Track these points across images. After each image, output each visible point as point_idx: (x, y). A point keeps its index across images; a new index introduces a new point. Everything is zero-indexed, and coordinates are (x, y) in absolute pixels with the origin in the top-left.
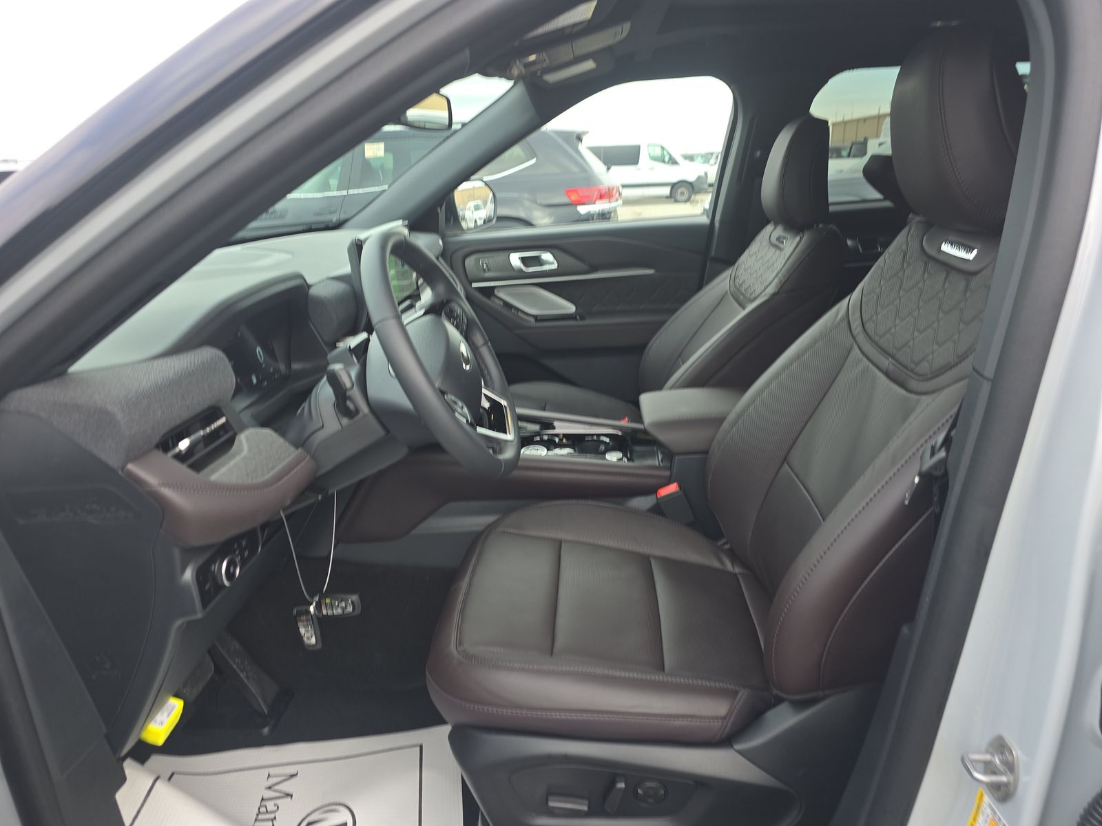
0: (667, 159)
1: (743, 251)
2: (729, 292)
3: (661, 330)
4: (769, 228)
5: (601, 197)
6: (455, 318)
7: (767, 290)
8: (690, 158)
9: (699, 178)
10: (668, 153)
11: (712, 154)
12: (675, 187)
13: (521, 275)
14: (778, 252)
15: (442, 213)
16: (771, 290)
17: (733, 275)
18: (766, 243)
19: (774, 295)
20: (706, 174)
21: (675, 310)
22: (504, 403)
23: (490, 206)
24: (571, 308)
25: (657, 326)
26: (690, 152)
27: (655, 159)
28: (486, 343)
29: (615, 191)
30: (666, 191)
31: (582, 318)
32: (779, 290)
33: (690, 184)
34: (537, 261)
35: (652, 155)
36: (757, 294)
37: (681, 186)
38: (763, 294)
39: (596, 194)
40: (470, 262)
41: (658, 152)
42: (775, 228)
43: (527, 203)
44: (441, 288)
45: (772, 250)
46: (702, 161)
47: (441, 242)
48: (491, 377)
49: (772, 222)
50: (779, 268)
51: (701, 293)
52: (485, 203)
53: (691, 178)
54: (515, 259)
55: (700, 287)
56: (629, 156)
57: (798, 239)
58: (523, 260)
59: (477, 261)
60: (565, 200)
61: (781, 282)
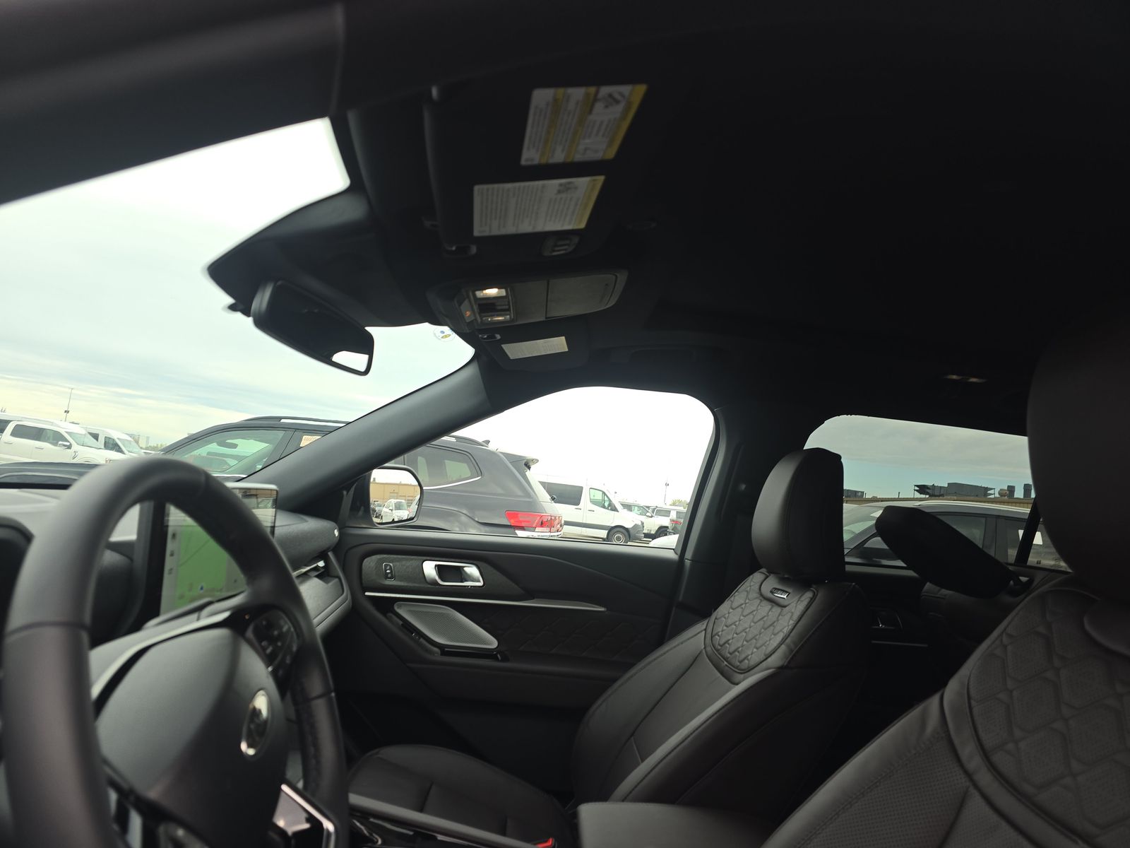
0: (606, 504)
1: (722, 602)
2: (704, 651)
3: (609, 692)
4: (757, 577)
5: (542, 524)
6: (272, 640)
7: (769, 659)
8: (628, 507)
9: (636, 526)
10: (610, 500)
11: (648, 507)
12: (611, 533)
13: (432, 588)
14: (777, 610)
15: (348, 497)
16: (775, 661)
17: (709, 630)
18: (754, 595)
19: (781, 669)
20: (643, 523)
21: (632, 665)
22: (328, 826)
23: (414, 507)
24: (493, 643)
25: (604, 685)
26: (630, 501)
27: (594, 502)
28: (325, 695)
29: (557, 522)
30: (603, 534)
31: (505, 659)
32: (789, 662)
33: (627, 530)
34: (459, 574)
35: (592, 497)
36: (752, 663)
37: (618, 532)
38: (764, 664)
39: (537, 520)
40: (370, 563)
41: (599, 496)
42: (767, 577)
43: (464, 519)
44: (266, 583)
45: (766, 607)
46: (639, 512)
47: (336, 533)
48: (318, 762)
49: (764, 570)
50: (786, 630)
51: (665, 648)
52: (409, 504)
53: (629, 525)
54: (429, 568)
55: (661, 641)
56: (570, 495)
57: (809, 595)
58: (440, 569)
59: (380, 562)
60: (505, 521)
61: (791, 651)
